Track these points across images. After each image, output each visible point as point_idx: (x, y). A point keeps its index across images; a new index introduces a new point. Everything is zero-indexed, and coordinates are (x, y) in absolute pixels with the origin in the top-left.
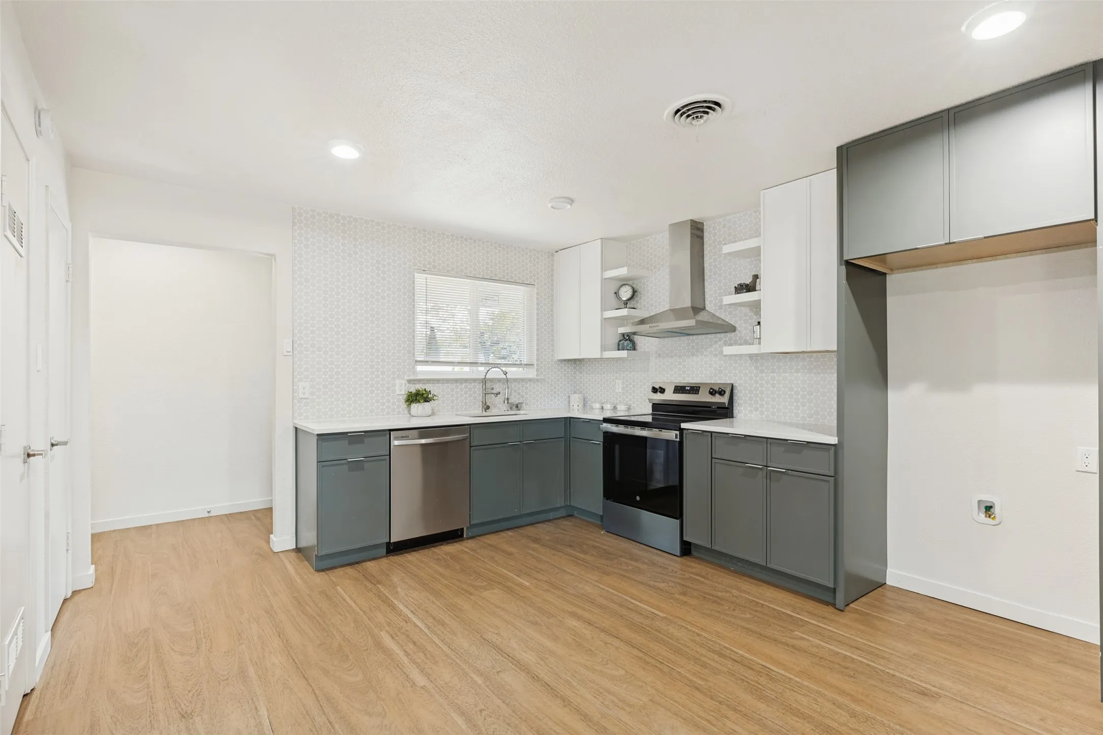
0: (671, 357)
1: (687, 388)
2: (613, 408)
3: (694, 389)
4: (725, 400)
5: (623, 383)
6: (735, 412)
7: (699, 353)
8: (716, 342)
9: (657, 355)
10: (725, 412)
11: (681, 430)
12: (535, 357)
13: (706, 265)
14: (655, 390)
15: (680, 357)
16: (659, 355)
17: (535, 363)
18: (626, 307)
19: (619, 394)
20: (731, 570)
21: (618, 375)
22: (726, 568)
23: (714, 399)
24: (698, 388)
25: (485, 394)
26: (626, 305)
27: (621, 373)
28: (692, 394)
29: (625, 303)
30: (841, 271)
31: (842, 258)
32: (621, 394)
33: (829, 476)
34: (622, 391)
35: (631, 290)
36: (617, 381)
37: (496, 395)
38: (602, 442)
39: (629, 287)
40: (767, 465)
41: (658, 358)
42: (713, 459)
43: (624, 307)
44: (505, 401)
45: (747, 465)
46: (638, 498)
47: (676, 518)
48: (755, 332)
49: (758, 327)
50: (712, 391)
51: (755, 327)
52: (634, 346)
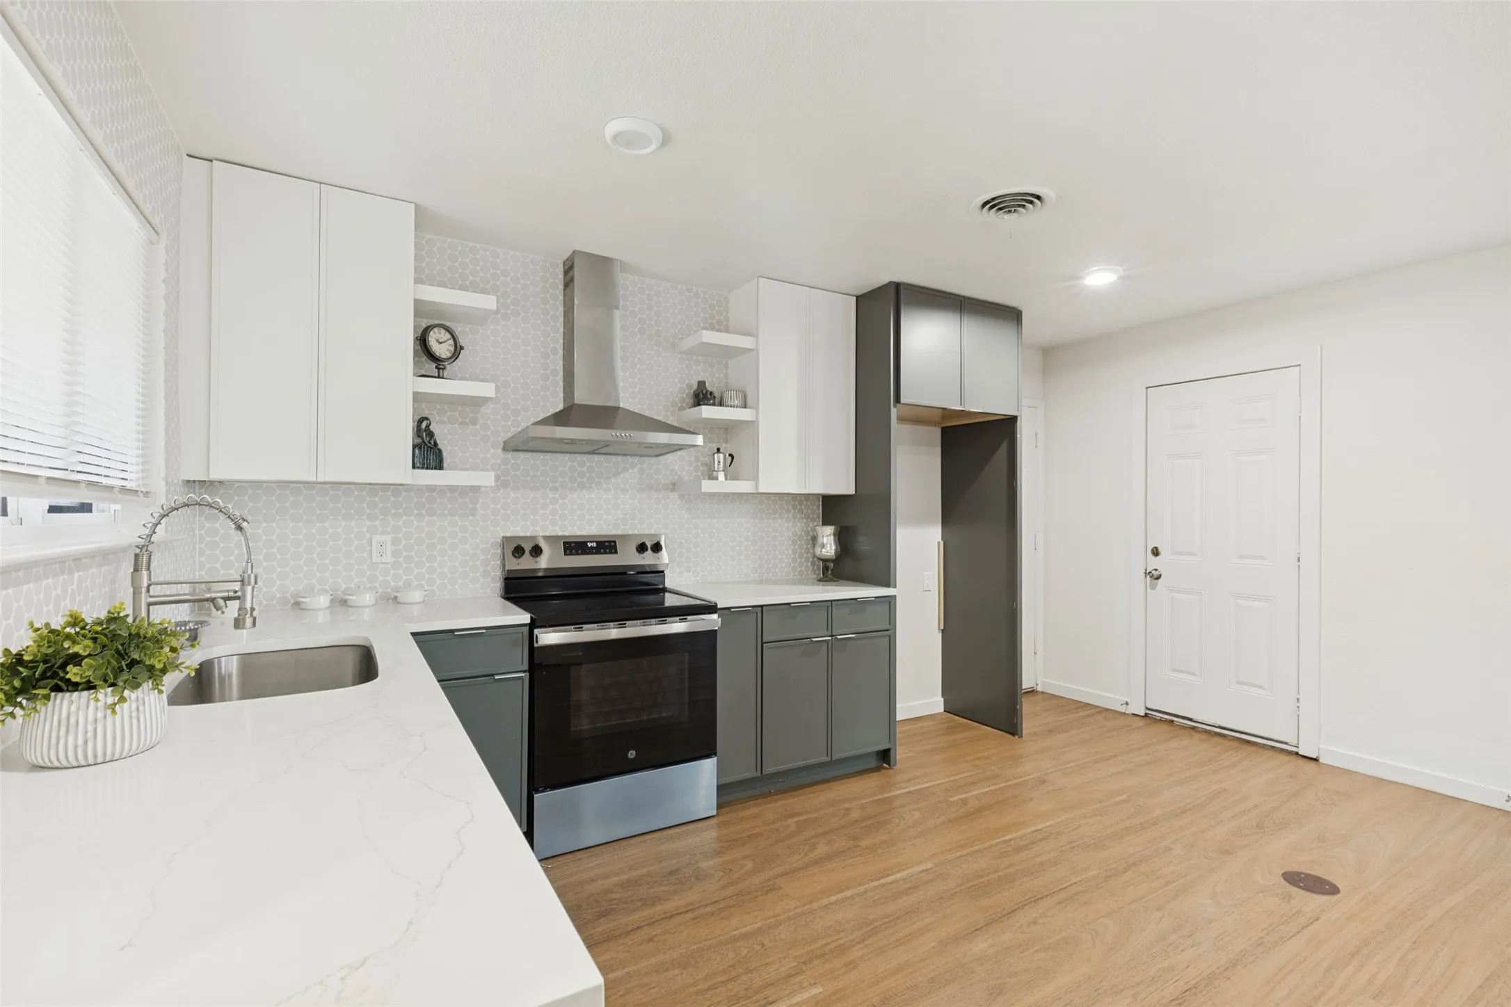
0: (534, 489)
1: (589, 545)
3: (607, 546)
5: (395, 542)
8: (625, 470)
10: (659, 578)
14: (518, 551)
15: (555, 489)
17: (161, 488)
18: (441, 375)
19: (381, 566)
20: (776, 794)
21: (377, 523)
22: (769, 794)
23: (648, 559)
24: (613, 544)
25: (149, 605)
26: (441, 371)
27: (389, 518)
28: (602, 554)
29: (441, 366)
30: (894, 412)
31: (898, 399)
32: (389, 566)
33: (888, 630)
34: (393, 560)
35: (451, 342)
36: (376, 538)
37: (221, 602)
38: (524, 672)
39: (448, 336)
40: (833, 634)
41: (500, 489)
42: (764, 645)
43: (437, 375)
44: (244, 620)
45: (814, 640)
46: (632, 754)
47: (708, 756)
48: (717, 463)
49: (722, 455)
50: (642, 548)
51: (716, 455)
52: (441, 461)
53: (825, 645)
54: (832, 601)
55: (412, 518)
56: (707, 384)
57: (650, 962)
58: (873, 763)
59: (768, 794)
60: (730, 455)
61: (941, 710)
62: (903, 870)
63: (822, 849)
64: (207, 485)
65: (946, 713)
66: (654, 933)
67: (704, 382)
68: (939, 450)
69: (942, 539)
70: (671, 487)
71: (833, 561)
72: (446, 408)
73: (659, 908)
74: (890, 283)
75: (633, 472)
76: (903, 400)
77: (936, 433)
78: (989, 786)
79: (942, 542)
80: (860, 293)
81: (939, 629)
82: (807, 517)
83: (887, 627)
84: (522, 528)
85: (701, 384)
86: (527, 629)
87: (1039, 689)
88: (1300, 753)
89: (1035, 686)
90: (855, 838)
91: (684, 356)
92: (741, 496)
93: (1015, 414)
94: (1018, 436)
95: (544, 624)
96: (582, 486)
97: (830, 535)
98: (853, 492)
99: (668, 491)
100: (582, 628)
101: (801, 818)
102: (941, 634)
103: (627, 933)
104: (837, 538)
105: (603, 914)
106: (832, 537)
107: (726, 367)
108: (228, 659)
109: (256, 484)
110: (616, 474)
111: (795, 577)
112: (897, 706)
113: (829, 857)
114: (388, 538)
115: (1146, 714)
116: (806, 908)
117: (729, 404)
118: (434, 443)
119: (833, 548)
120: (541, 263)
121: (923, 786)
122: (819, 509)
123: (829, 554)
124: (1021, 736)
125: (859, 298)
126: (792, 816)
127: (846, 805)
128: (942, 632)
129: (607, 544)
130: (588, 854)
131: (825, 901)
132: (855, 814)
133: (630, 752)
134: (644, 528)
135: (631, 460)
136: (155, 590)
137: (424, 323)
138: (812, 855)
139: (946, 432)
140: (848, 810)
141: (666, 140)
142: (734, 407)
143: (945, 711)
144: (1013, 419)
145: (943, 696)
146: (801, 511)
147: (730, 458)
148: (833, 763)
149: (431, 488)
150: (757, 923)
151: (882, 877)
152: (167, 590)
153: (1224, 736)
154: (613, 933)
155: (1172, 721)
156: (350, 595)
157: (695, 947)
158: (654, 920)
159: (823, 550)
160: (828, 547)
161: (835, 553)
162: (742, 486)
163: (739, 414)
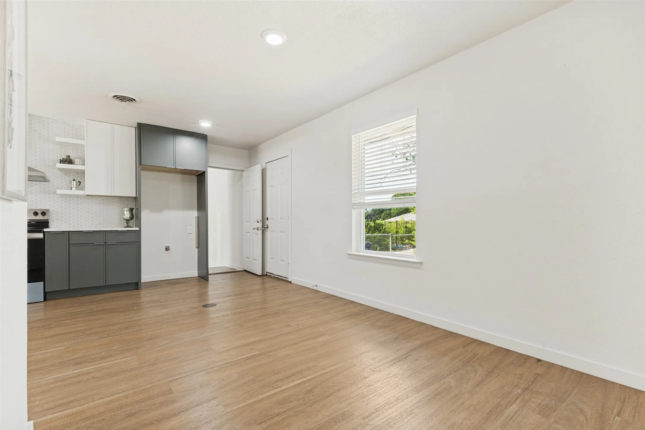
4: (45, 218)
6: (50, 224)
10: (46, 224)
11: (44, 232)
23: (39, 218)
30: (139, 168)
31: (141, 163)
33: (136, 242)
40: (106, 242)
42: (70, 245)
45: (95, 244)
47: (42, 281)
48: (72, 184)
49: (75, 182)
50: (36, 214)
51: (72, 182)
53: (102, 246)
54: (105, 231)
56: (70, 156)
59: (78, 296)
68: (196, 184)
76: (143, 163)
79: (197, 216)
81: (196, 247)
82: (127, 205)
83: (134, 241)
85: (68, 156)
88: (289, 281)
92: (81, 196)
93: (204, 170)
98: (135, 196)
102: (197, 249)
106: (128, 212)
115: (266, 274)
117: (77, 163)
119: (129, 215)
122: (133, 203)
123: (127, 218)
142: (78, 165)
143: (198, 276)
144: (204, 172)
145: (198, 271)
146: (124, 203)
147: (79, 183)
153: (278, 278)
155: (271, 276)
159: (125, 216)
160: (127, 215)
161: (130, 217)
162: (80, 192)
163: (81, 167)
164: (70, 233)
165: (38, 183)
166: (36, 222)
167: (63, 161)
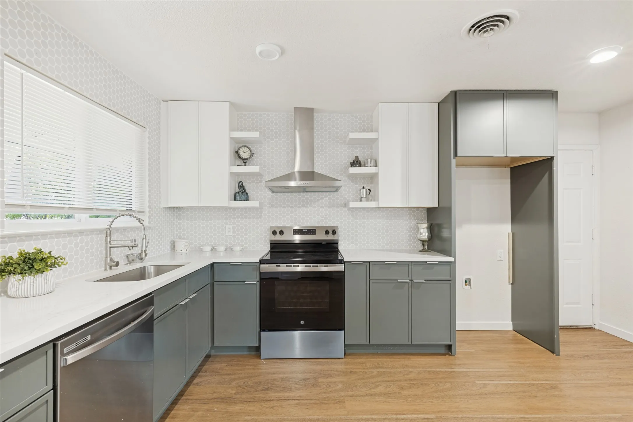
0: (284, 207)
1: (304, 230)
2: (241, 249)
4: (335, 237)
5: (234, 228)
7: (308, 205)
8: (322, 198)
9: (270, 205)
11: (345, 263)
12: (147, 204)
13: (315, 144)
14: (275, 232)
15: (292, 207)
16: (272, 206)
17: (147, 210)
18: (245, 165)
19: (229, 237)
20: (381, 354)
21: (228, 221)
22: (377, 354)
23: (330, 237)
24: (314, 230)
25: (110, 248)
26: (245, 163)
27: (232, 219)
28: (309, 234)
29: (245, 162)
30: (454, 162)
31: (456, 154)
32: (232, 237)
33: (450, 280)
34: (233, 234)
35: (249, 152)
36: (227, 226)
37: (131, 248)
38: (257, 281)
39: (248, 149)
40: (412, 279)
41: (270, 208)
42: (371, 281)
43: (243, 165)
44: (142, 254)
45: (399, 281)
46: (302, 322)
47: (340, 330)
48: (362, 194)
49: (364, 190)
50: (327, 232)
51: (362, 190)
52: (248, 197)
53: (407, 284)
54: (411, 262)
55: (239, 219)
56: (359, 157)
57: (263, 417)
58: (443, 350)
60: (369, 190)
61: (512, 329)
62: (415, 414)
63: (381, 389)
64: (178, 208)
65: (513, 331)
66: (276, 405)
67: (358, 157)
68: (509, 181)
69: (511, 232)
70: (344, 205)
71: (427, 241)
72: (251, 177)
73: (287, 394)
74: (452, 91)
75: (326, 199)
76: (459, 154)
77: (507, 172)
78: (510, 381)
79: (511, 233)
80: (439, 101)
81: (509, 283)
82: (418, 218)
83: (448, 278)
84: (278, 224)
85: (357, 157)
86: (258, 264)
87: (596, 327)
89: (593, 325)
90: (402, 388)
91: (350, 146)
92: (372, 209)
93: (552, 156)
94: (554, 169)
95: (265, 263)
96: (303, 206)
97: (425, 228)
98: (437, 206)
99: (343, 207)
100: (280, 265)
101: (382, 370)
102: (510, 286)
103: (267, 401)
104: (429, 230)
105: (266, 389)
107: (371, 148)
108: (151, 267)
109: (192, 208)
110: (318, 200)
111: (411, 249)
112: (456, 322)
113: (380, 394)
114: (231, 227)
116: (348, 417)
117: (367, 165)
118: (245, 191)
119: (427, 234)
120: (286, 115)
121: (464, 370)
122: (424, 214)
123: (424, 238)
124: (559, 355)
125: (440, 104)
126: (377, 368)
127: (410, 370)
128: (512, 284)
129: (312, 230)
130: (281, 362)
131: (360, 417)
132: (412, 376)
133: (302, 321)
134: (329, 223)
135: (325, 194)
136: (112, 243)
137: (237, 146)
138: (373, 391)
139: (513, 169)
140: (410, 372)
141: (283, 52)
142: (369, 167)
143: (513, 330)
144: (551, 159)
145: (512, 321)
146: (414, 216)
147: (369, 191)
148: (411, 346)
149: (246, 208)
150: (320, 416)
151: (400, 414)
152: (115, 243)
154: (262, 399)
156: (216, 247)
157: (286, 417)
158: (281, 399)
159: (421, 236)
160: (424, 234)
161: (428, 237)
162: (372, 204)
163: (372, 170)
164: (370, 263)
165: (327, 194)
166: (327, 243)
167: (353, 164)
